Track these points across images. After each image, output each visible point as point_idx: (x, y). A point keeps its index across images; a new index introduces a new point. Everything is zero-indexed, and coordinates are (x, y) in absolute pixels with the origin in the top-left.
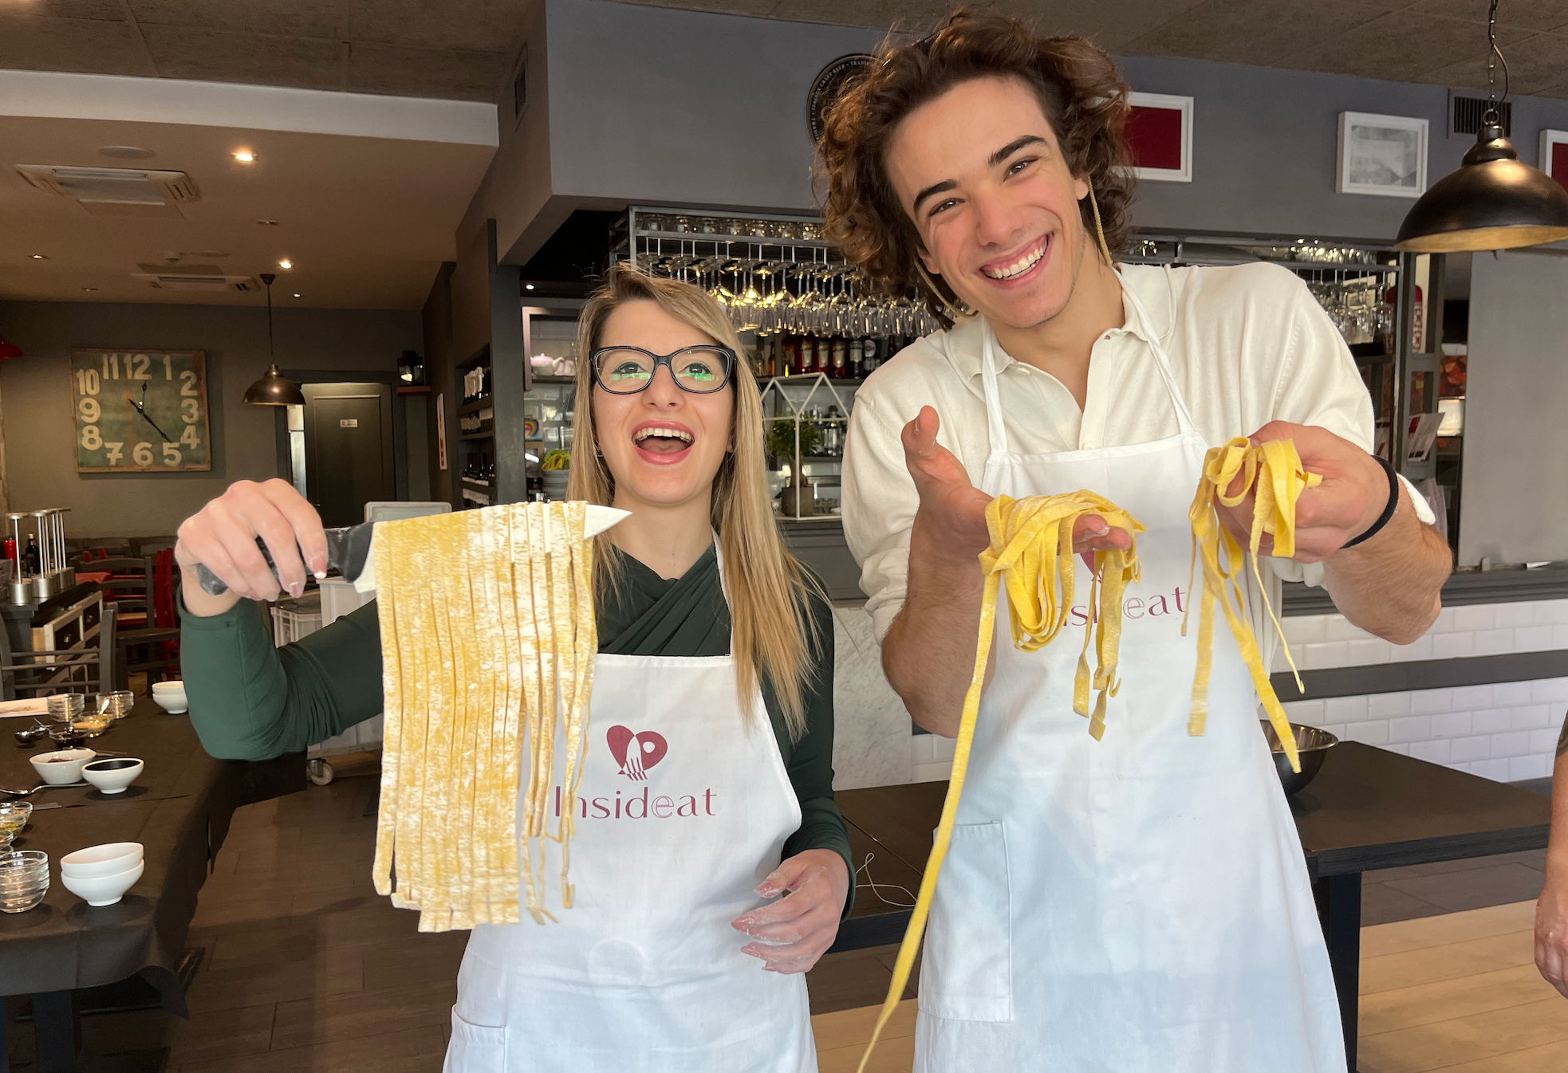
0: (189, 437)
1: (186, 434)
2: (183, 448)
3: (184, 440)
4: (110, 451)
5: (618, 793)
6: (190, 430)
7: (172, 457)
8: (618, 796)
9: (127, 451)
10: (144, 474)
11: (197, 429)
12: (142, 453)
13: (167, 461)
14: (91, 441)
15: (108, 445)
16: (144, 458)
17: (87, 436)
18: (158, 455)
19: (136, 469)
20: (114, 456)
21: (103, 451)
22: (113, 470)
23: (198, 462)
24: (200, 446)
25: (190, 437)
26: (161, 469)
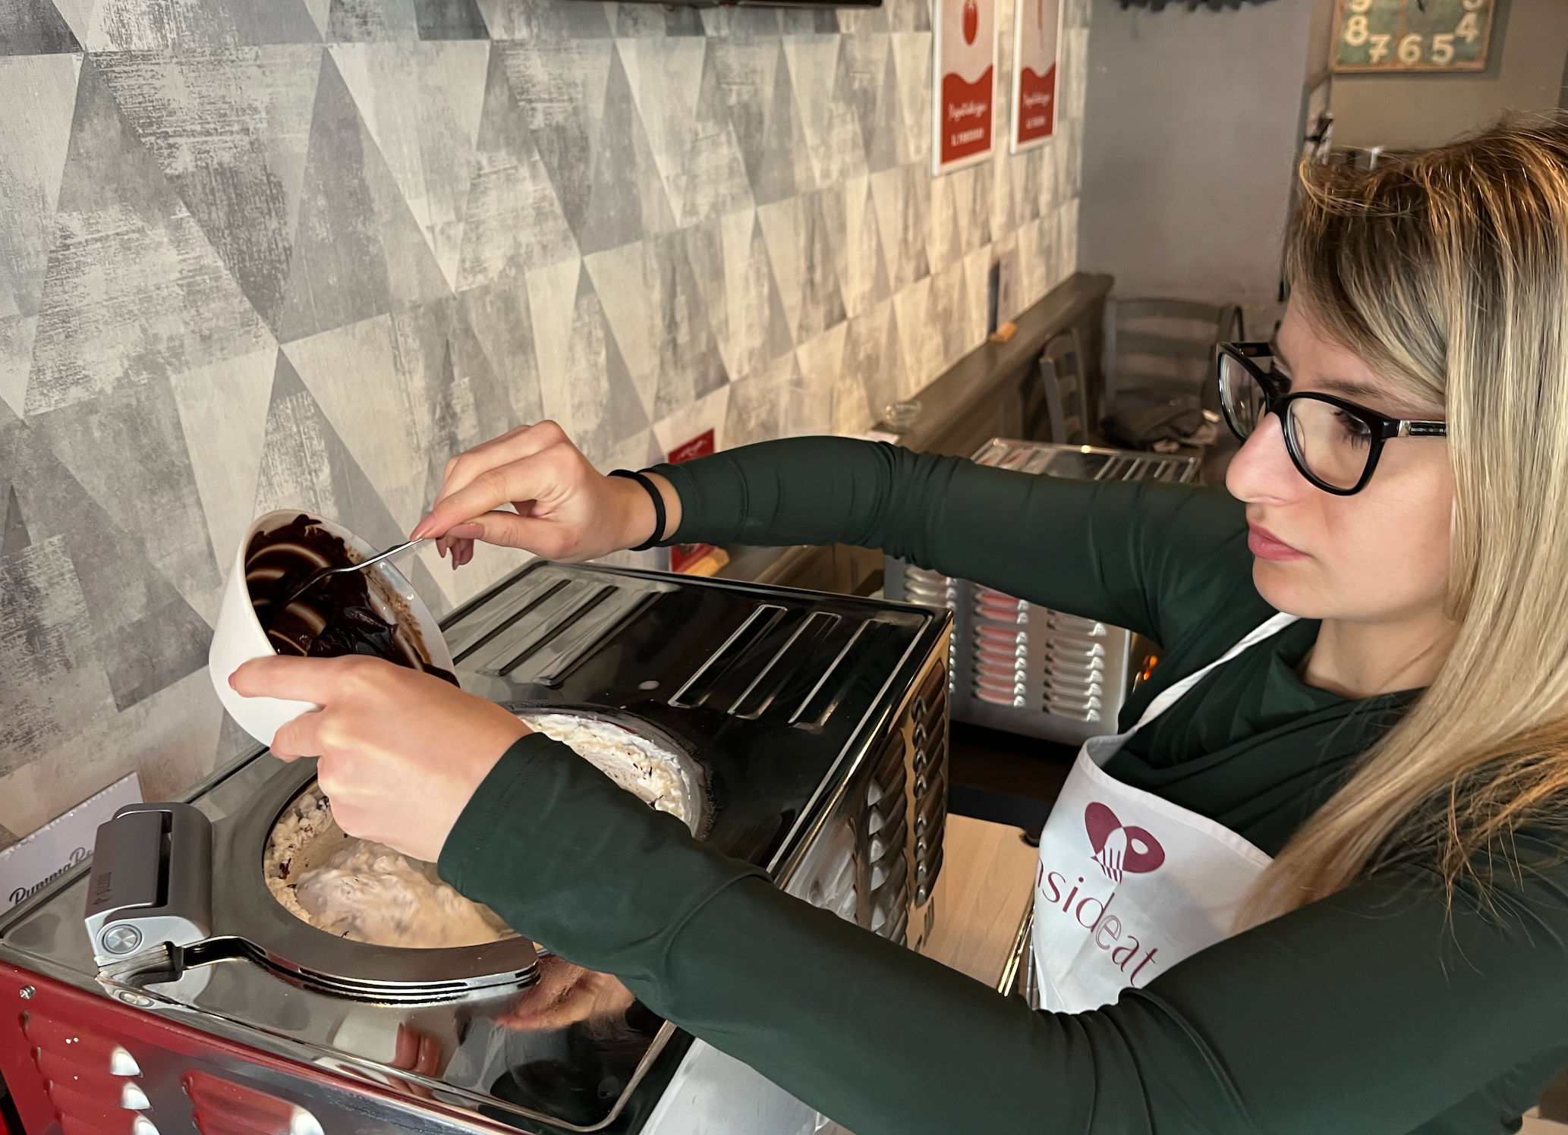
0: (1467, 27)
1: (1464, 23)
2: (1458, 42)
3: (1461, 31)
4: (1374, 45)
5: (1081, 880)
6: (1470, 18)
7: (1442, 53)
8: (1078, 885)
9: (1393, 47)
10: (1409, 74)
11: (1478, 19)
12: (1409, 47)
13: (1436, 58)
14: (1357, 34)
15: (1374, 39)
16: (1411, 54)
17: (1352, 27)
18: (1427, 49)
19: (1399, 67)
20: (1376, 53)
21: (1368, 45)
22: (1374, 69)
23: (1471, 59)
24: (1478, 39)
25: (1469, 28)
26: (1428, 68)
